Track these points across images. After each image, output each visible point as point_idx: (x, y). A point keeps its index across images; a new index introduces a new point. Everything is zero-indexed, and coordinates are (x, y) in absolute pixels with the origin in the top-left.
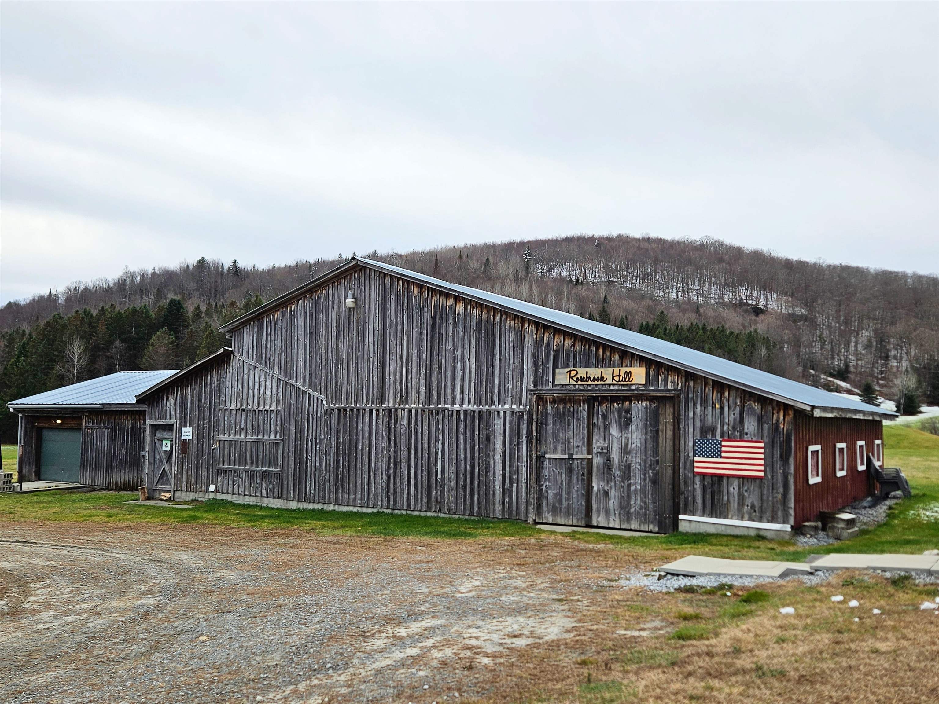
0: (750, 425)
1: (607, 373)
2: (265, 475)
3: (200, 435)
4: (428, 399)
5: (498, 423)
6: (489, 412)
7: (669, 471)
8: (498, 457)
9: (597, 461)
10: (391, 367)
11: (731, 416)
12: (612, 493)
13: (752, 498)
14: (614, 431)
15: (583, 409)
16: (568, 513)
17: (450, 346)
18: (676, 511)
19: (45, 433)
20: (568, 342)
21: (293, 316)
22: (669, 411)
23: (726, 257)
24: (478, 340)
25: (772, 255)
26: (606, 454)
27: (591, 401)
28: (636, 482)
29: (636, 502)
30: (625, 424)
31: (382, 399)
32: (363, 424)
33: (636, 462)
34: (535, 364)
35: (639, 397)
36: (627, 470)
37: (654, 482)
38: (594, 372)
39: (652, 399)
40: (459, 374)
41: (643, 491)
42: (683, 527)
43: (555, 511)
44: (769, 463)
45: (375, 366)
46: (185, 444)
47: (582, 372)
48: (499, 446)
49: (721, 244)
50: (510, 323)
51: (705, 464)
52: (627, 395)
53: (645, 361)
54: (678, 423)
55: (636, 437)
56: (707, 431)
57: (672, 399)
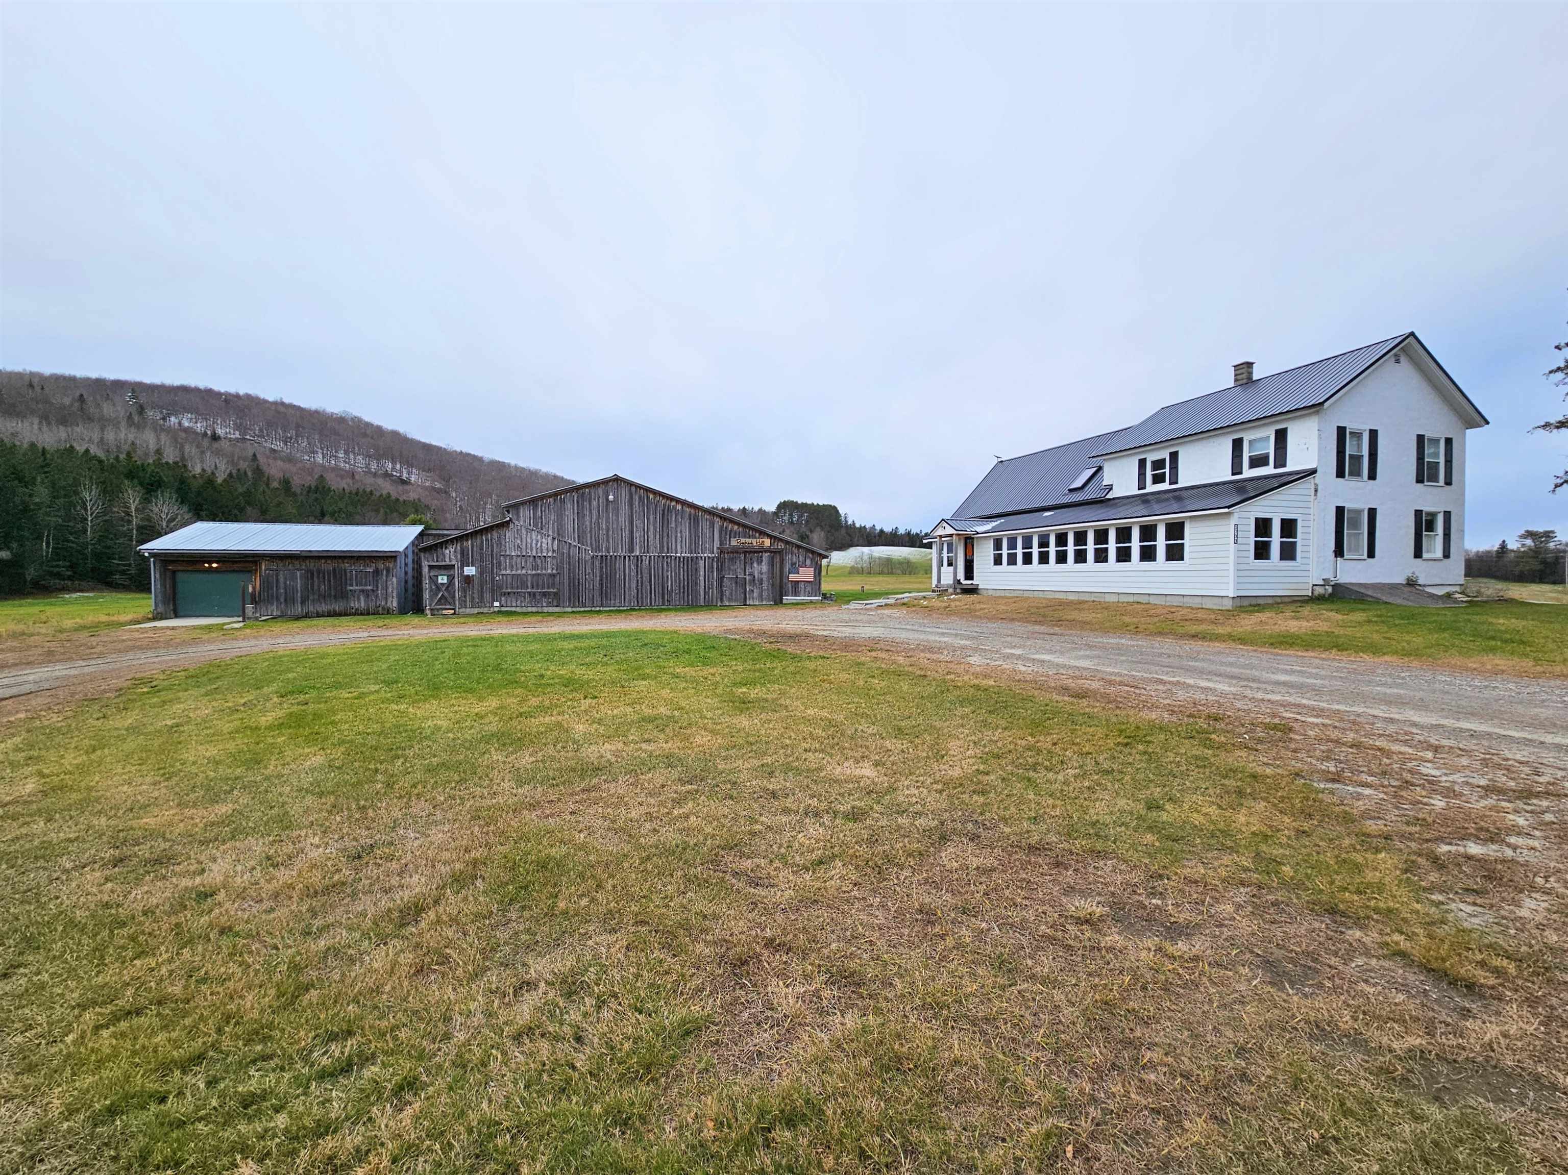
0: (808, 562)
1: (754, 541)
2: (544, 594)
4: (662, 551)
5: (701, 563)
6: (697, 558)
7: (778, 581)
8: (702, 578)
9: (748, 578)
10: (637, 535)
11: (802, 559)
12: (755, 591)
13: (809, 589)
14: (755, 565)
15: (742, 556)
16: (736, 601)
17: (673, 525)
18: (781, 596)
19: (180, 576)
20: (736, 527)
21: (563, 502)
22: (778, 557)
24: (690, 523)
26: (752, 575)
27: (746, 553)
28: (765, 585)
29: (765, 594)
30: (760, 562)
31: (632, 550)
32: (619, 564)
33: (765, 577)
34: (720, 537)
35: (766, 552)
36: (761, 581)
37: (773, 585)
38: (748, 540)
39: (771, 552)
40: (679, 540)
41: (768, 589)
42: (784, 602)
43: (730, 600)
44: (815, 576)
45: (626, 534)
46: (468, 579)
47: (743, 540)
48: (702, 573)
50: (706, 516)
51: (793, 577)
52: (761, 550)
53: (769, 536)
54: (782, 562)
55: (765, 567)
56: (793, 564)
57: (780, 552)
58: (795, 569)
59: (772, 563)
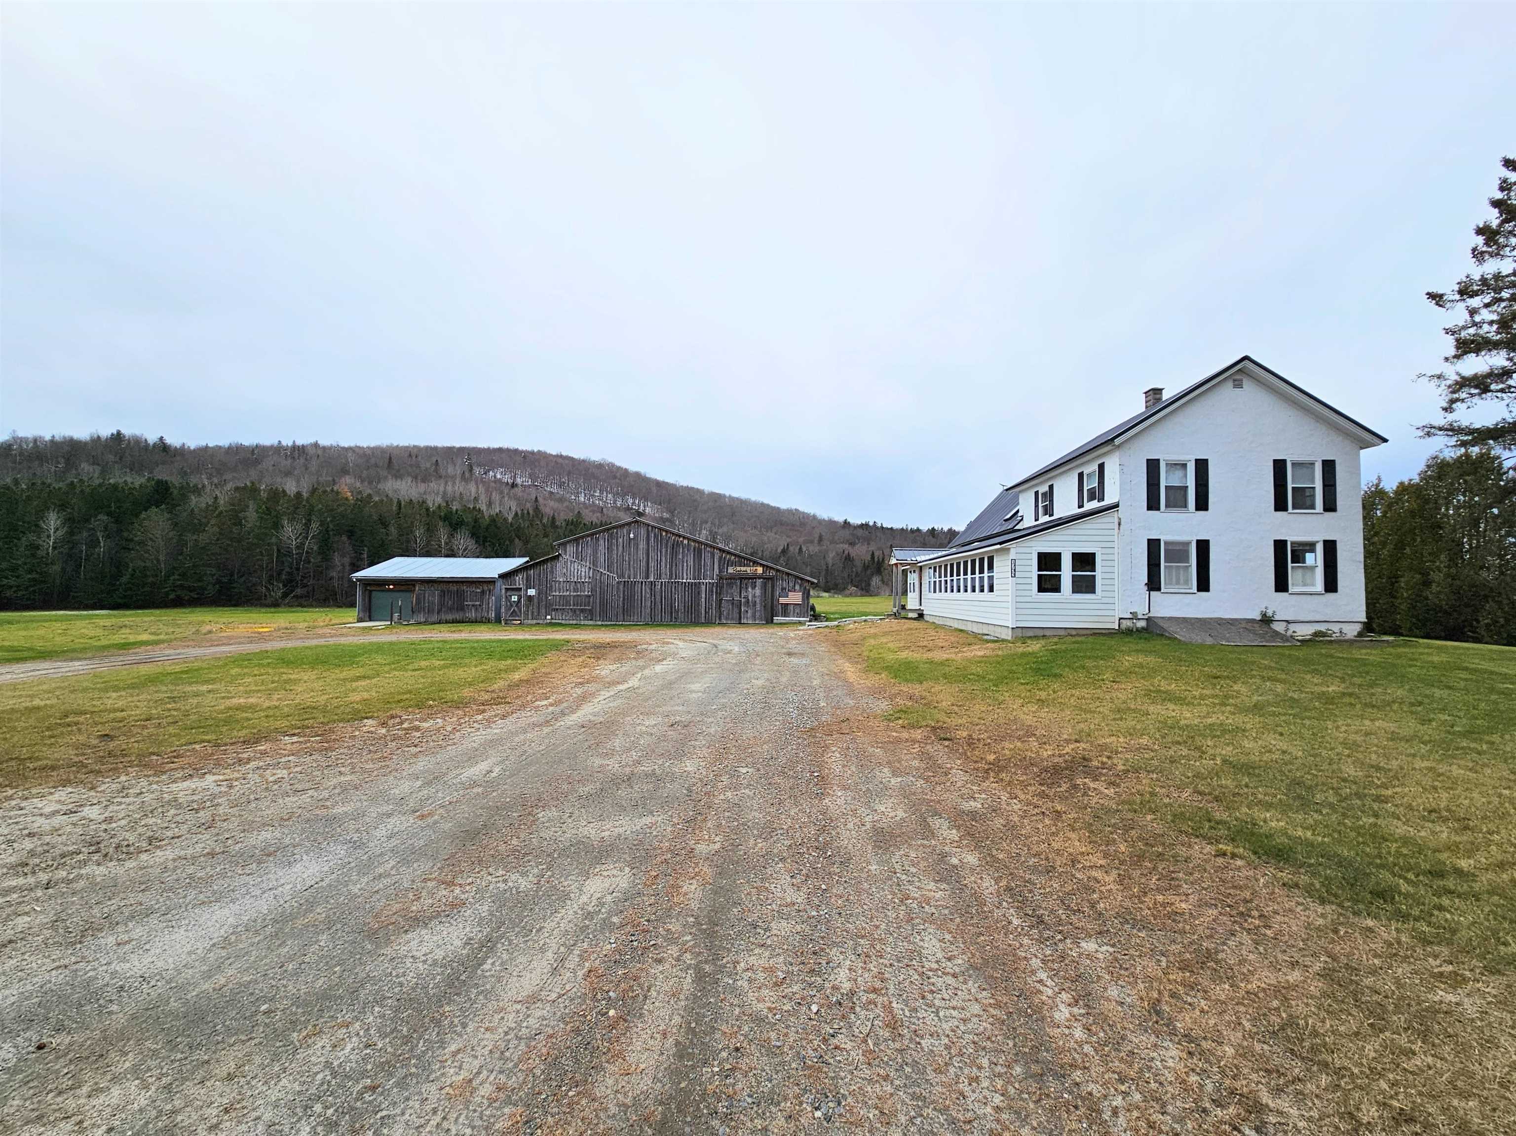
0: (797, 587)
1: (748, 569)
2: (582, 611)
3: (539, 593)
4: (671, 578)
5: (703, 587)
6: (699, 583)
7: (770, 603)
8: (703, 600)
9: (743, 600)
10: (652, 564)
11: (791, 585)
12: (749, 611)
13: (797, 611)
14: (750, 589)
15: (738, 582)
16: (732, 619)
17: (681, 557)
18: (772, 616)
19: (374, 594)
20: (733, 557)
21: (597, 539)
22: (770, 583)
23: (618, 475)
24: (694, 555)
25: (648, 476)
26: (746, 597)
27: (741, 579)
28: (758, 607)
29: (758, 614)
30: (754, 588)
31: (647, 577)
32: (637, 588)
33: (758, 600)
34: (719, 565)
35: (759, 578)
36: (755, 604)
37: (765, 607)
38: (743, 569)
39: (764, 579)
40: (685, 568)
41: (760, 610)
42: (775, 621)
43: (727, 619)
44: (803, 600)
45: (644, 564)
46: (530, 598)
47: (738, 569)
48: (703, 596)
49: (613, 465)
50: (708, 549)
51: (782, 600)
52: (754, 577)
53: (761, 565)
54: (773, 587)
55: (758, 591)
56: (783, 589)
57: (771, 579)
58: (784, 592)
59: (764, 587)
